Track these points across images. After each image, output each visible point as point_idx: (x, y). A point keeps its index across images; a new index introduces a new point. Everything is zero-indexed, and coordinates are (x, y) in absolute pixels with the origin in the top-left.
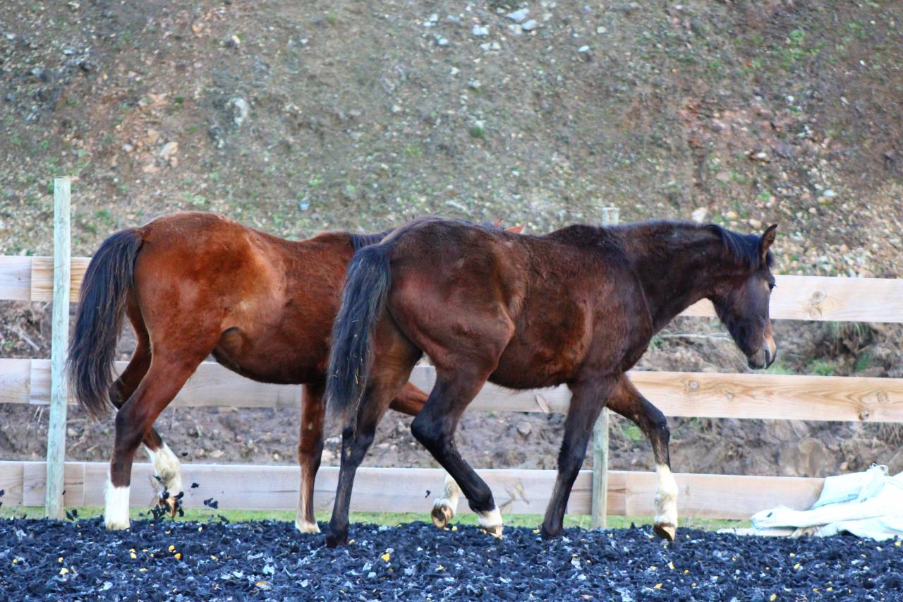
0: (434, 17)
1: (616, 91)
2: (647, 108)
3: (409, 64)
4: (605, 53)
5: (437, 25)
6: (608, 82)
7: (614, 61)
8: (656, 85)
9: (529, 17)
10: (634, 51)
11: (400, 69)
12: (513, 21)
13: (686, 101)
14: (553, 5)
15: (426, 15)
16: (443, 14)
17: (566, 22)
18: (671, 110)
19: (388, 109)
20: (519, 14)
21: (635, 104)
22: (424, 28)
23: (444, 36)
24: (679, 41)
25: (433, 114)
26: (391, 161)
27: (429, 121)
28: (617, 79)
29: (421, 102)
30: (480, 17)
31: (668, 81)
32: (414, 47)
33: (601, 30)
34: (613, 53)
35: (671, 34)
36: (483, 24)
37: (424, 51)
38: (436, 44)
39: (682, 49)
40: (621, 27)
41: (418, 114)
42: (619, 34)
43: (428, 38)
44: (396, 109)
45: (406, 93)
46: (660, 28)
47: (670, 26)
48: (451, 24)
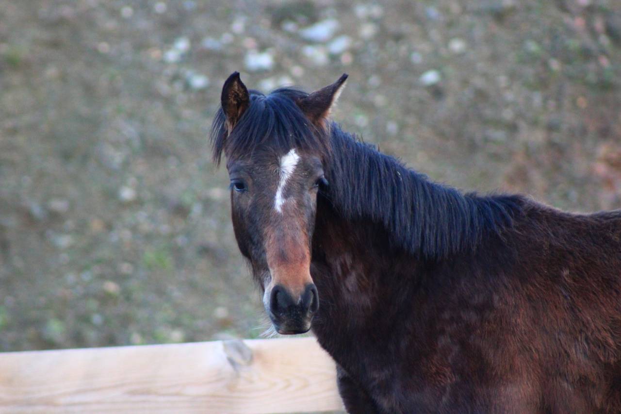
0: (182, 45)
1: (487, 140)
2: (539, 165)
3: (143, 121)
4: (465, 82)
5: (187, 58)
6: (474, 130)
7: (481, 95)
8: (551, 128)
9: (337, 34)
10: (513, 76)
11: (130, 130)
12: (311, 42)
13: (603, 149)
14: (376, 11)
15: (168, 42)
16: (195, 39)
17: (398, 38)
18: (580, 166)
19: (111, 195)
20: (322, 30)
21: (520, 159)
22: (163, 63)
23: (200, 72)
24: (586, 54)
25: (187, 199)
26: (119, 278)
27: (181, 211)
28: (486, 122)
29: (167, 180)
30: (257, 38)
31: (570, 120)
32: (151, 95)
33: (457, 45)
34: (478, 82)
35: (573, 44)
36: (262, 48)
37: (168, 101)
38: (187, 87)
39: (591, 66)
40: (490, 40)
41: (161, 201)
42: (486, 51)
43: (175, 78)
44: (127, 194)
45: (140, 167)
46: (553, 35)
47: (571, 32)
48: (209, 55)
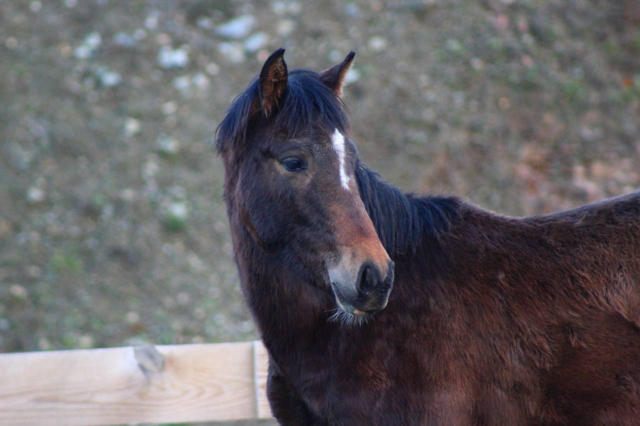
0: (93, 40)
1: (407, 141)
2: (460, 167)
3: (52, 119)
4: (385, 81)
5: (99, 55)
6: (395, 130)
7: (402, 94)
8: (473, 129)
9: (254, 31)
10: (434, 75)
11: (39, 128)
12: (226, 39)
13: (526, 151)
14: (295, 8)
15: (79, 37)
16: (107, 35)
17: (317, 35)
18: (502, 168)
19: (18, 196)
20: (238, 26)
21: (441, 161)
22: (73, 59)
23: (111, 69)
24: (510, 54)
25: (98, 200)
26: (27, 282)
27: (91, 212)
28: (406, 123)
29: (77, 180)
30: (171, 34)
31: (492, 120)
32: (61, 92)
33: (377, 44)
34: (399, 81)
35: (496, 43)
36: (177, 44)
37: (79, 99)
38: (98, 84)
39: (514, 66)
40: (411, 38)
41: (71, 202)
42: (407, 49)
43: (86, 74)
44: (35, 194)
45: (49, 167)
46: (476, 33)
47: (493, 31)
48: (121, 51)
